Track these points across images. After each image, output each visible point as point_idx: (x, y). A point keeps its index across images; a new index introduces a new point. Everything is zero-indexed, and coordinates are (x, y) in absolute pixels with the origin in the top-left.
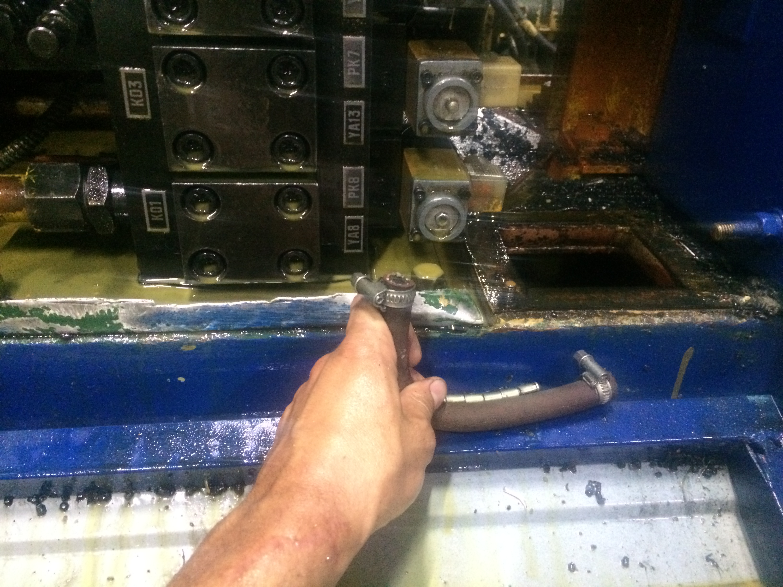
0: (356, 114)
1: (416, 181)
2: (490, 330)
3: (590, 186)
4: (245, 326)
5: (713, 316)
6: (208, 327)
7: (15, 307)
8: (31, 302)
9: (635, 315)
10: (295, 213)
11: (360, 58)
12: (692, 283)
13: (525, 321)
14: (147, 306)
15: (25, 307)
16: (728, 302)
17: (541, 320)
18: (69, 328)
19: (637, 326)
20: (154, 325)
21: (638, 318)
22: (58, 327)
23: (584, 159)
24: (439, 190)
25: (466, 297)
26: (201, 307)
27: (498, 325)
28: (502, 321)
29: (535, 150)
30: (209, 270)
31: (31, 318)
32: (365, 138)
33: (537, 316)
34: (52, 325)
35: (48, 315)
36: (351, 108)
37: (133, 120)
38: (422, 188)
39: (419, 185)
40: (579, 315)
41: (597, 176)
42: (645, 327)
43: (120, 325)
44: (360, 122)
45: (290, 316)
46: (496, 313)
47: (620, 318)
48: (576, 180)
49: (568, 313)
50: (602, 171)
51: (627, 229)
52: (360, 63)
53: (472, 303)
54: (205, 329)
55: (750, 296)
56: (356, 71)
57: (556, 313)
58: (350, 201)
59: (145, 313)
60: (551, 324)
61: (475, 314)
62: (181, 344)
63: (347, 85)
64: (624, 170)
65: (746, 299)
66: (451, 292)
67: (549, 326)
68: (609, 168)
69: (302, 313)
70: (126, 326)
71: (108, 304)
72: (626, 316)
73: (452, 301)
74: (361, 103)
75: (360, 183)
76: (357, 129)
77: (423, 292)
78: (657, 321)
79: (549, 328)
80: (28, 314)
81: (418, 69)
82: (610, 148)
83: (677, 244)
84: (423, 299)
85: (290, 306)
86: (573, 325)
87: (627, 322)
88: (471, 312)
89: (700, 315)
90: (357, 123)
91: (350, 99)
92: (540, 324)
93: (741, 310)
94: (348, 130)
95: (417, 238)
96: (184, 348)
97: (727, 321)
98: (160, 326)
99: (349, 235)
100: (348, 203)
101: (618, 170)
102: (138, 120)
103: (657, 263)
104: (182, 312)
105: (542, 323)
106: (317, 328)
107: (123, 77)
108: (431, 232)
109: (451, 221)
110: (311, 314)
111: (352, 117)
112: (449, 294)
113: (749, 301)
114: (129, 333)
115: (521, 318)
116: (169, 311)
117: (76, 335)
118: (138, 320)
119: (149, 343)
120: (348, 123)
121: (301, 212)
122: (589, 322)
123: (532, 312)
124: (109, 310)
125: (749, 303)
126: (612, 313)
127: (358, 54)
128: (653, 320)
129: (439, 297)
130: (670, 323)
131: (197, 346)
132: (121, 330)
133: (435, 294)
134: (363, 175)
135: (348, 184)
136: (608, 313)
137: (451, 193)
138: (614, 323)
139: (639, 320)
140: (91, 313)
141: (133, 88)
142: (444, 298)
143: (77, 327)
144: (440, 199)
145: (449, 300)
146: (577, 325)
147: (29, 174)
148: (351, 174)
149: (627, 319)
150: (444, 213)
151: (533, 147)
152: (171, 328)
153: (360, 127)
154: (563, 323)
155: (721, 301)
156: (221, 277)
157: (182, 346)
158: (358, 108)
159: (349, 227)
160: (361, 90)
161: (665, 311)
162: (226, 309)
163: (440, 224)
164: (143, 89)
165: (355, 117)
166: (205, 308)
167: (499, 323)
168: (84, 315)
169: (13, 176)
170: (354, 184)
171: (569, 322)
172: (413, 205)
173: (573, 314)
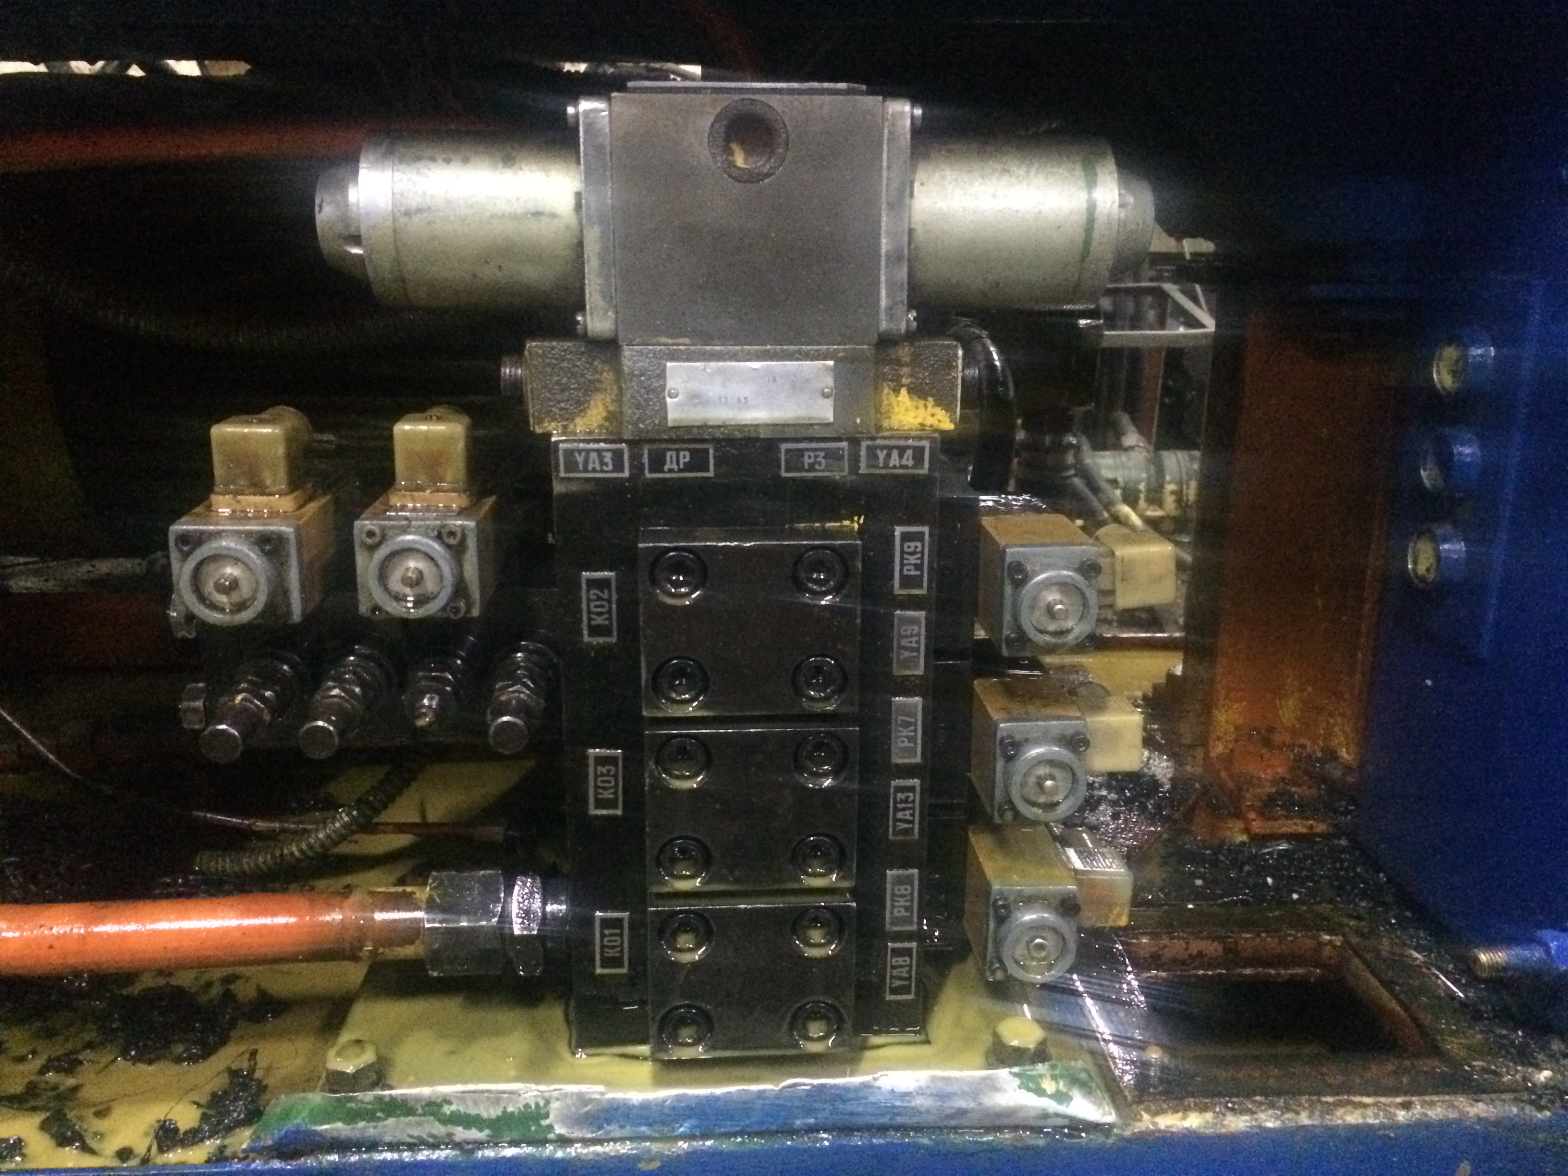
0: (907, 797)
1: (996, 887)
2: (1127, 1133)
3: (1268, 853)
4: (738, 1129)
5: (1495, 1107)
6: (682, 1129)
7: (403, 1101)
8: (425, 1091)
9: (1365, 1106)
10: (820, 945)
11: (915, 724)
12: (1453, 1046)
13: (1184, 1118)
14: (593, 1096)
15: (417, 1099)
16: (1516, 1081)
17: (1209, 1116)
18: (474, 1134)
19: (1371, 1127)
20: (600, 1128)
21: (1369, 1112)
22: (461, 1133)
23: (1252, 808)
24: (1030, 900)
25: (1083, 1076)
26: (672, 1097)
27: (1138, 1124)
28: (1146, 1117)
29: (1168, 791)
30: (686, 1034)
31: (423, 1118)
32: (921, 829)
33: (1203, 1109)
34: (451, 1128)
35: (448, 1113)
36: (900, 789)
37: (597, 817)
38: (1006, 899)
39: (1001, 893)
40: (1272, 1106)
41: (1277, 837)
42: (1383, 1126)
43: (550, 1128)
44: (913, 809)
45: (810, 1112)
46: (1134, 1102)
47: (1340, 1112)
48: (1243, 844)
49: (1254, 1102)
50: (1284, 830)
51: (1338, 940)
52: (915, 731)
53: (1093, 1085)
54: (676, 1133)
55: (1552, 1070)
56: (909, 741)
57: (1234, 1103)
58: (896, 921)
59: (589, 1107)
60: (1226, 1122)
61: (1100, 1105)
62: (636, 1159)
63: (897, 760)
64: (1321, 828)
65: (1544, 1075)
66: (1060, 1067)
67: (1223, 1126)
68: (1295, 824)
69: (826, 1106)
70: (560, 1130)
71: (536, 1093)
72: (1349, 1108)
73: (1061, 1084)
74: (916, 782)
75: (912, 894)
76: (909, 817)
77: (1016, 1069)
78: (1402, 1116)
79: (1223, 1130)
80: (420, 1111)
81: (995, 733)
82: (1293, 789)
83: (1424, 970)
84: (1017, 1081)
85: (809, 1094)
86: (1263, 1124)
87: (1353, 1118)
88: (1095, 1103)
89: (1472, 1105)
90: (910, 809)
91: (899, 778)
92: (1207, 1122)
93: (1540, 1097)
94: (896, 820)
95: (999, 975)
96: (642, 1166)
97: (1517, 1116)
98: (609, 1128)
99: (895, 972)
100: (893, 923)
101: (1311, 827)
102: (603, 816)
103: (1394, 1005)
104: (645, 1106)
105: (1211, 1121)
106: (847, 1130)
107: (591, 762)
108: (1022, 967)
109: (1052, 950)
110: (841, 1106)
111: (902, 801)
112: (1057, 1072)
113: (1551, 1079)
114: (564, 1141)
115: (1177, 1112)
116: (625, 1104)
117: (482, 1143)
118: (577, 1119)
119: (590, 1157)
120: (896, 809)
121: (829, 943)
122: (1289, 1120)
123: (1192, 1100)
124: (537, 1104)
125: (1552, 1083)
126: (1327, 1103)
127: (913, 720)
128: (1395, 1115)
129: (1041, 1076)
130: (1424, 1119)
131: (662, 1161)
132: (551, 1136)
133: (1034, 1073)
134: (916, 883)
135: (893, 895)
136: (1320, 1101)
137: (1049, 905)
138: (1331, 1120)
139: (1371, 1114)
140: (510, 1109)
141: (603, 775)
142: (1049, 1078)
143: (487, 1132)
144: (1034, 916)
145: (1057, 1083)
146: (1270, 1125)
147: (431, 889)
148: (899, 881)
149: (1352, 1113)
150: (1041, 938)
151: (1162, 786)
152: (627, 1131)
153: (913, 815)
154: (1247, 1121)
155: (1505, 1079)
156: (706, 1045)
157: (639, 1161)
158: (912, 789)
159: (894, 960)
160: (916, 766)
161: (1414, 1099)
162: (711, 1100)
163: (1035, 954)
164: (615, 776)
165: (906, 801)
166: (679, 1098)
167: (1140, 1120)
168: (499, 1112)
169: (404, 891)
170: (903, 896)
171: (1256, 1120)
172: (992, 925)
173: (1261, 1104)
